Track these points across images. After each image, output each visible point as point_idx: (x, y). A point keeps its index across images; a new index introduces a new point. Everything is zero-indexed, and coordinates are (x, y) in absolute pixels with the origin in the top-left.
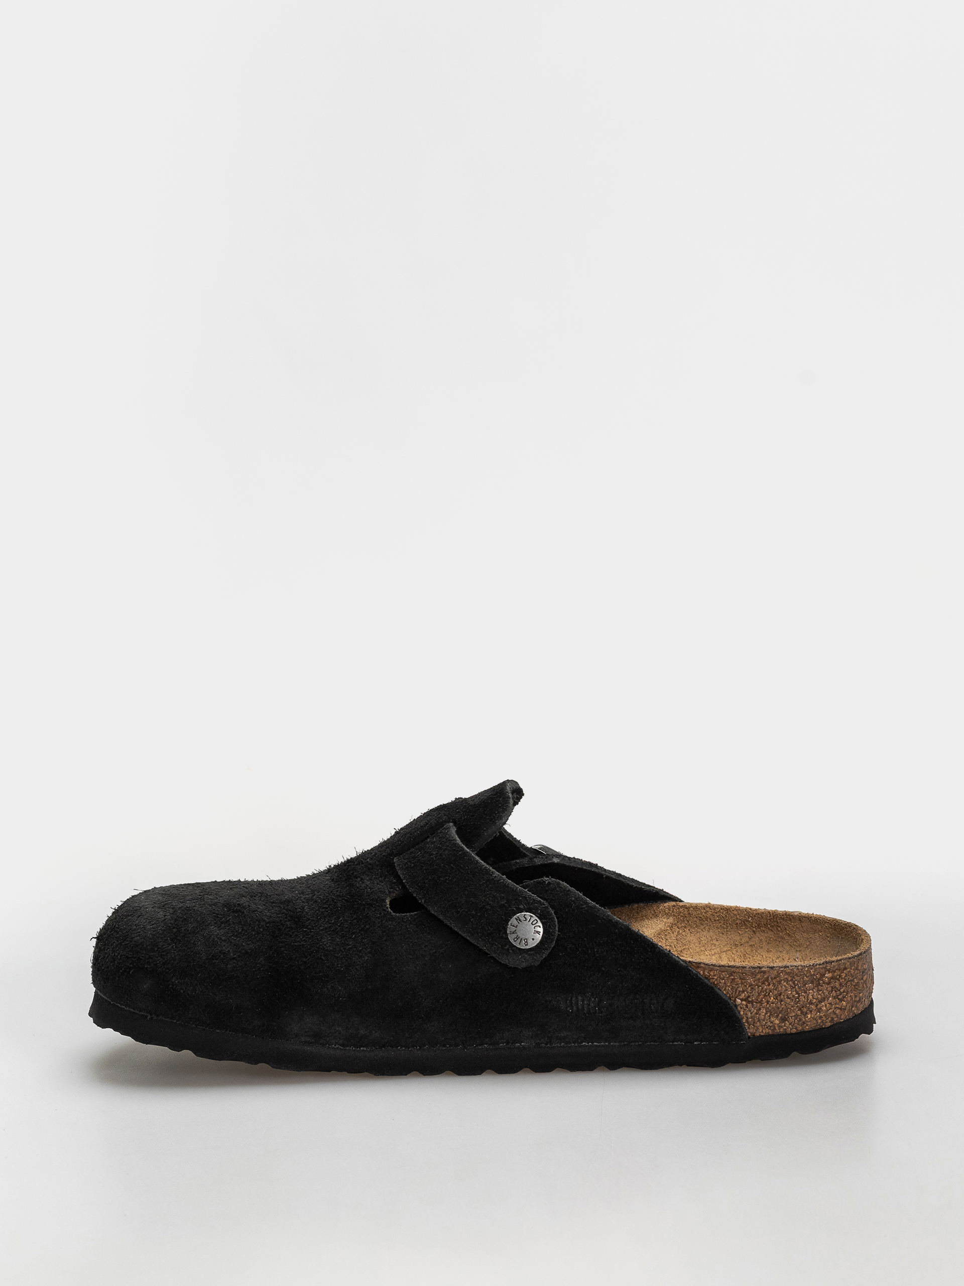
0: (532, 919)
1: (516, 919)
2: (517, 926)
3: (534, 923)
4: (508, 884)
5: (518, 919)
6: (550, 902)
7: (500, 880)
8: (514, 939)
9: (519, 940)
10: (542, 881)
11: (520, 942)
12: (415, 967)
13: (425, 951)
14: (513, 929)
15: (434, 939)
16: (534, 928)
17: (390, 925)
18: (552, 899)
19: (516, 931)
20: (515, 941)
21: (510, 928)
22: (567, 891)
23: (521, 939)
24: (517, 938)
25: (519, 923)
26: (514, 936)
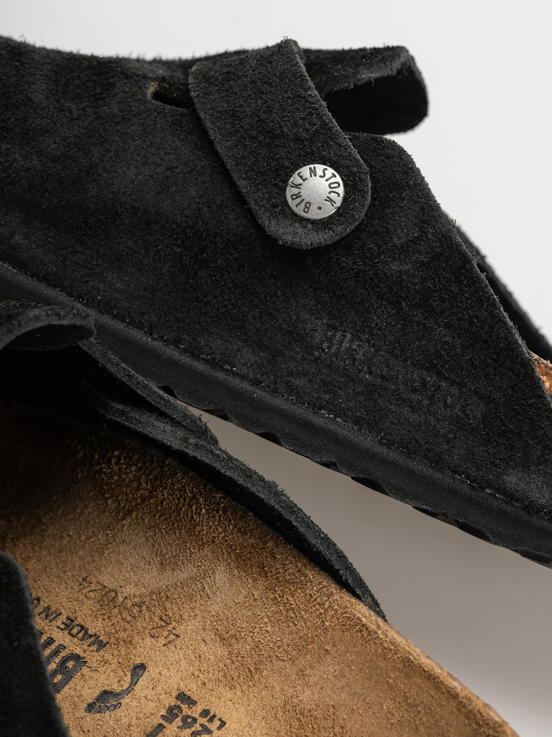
0: (333, 180)
1: (310, 168)
2: (306, 179)
3: (332, 186)
4: (324, 115)
5: (313, 172)
6: (375, 173)
7: (314, 104)
8: (292, 196)
9: (298, 200)
10: (379, 140)
11: (299, 204)
12: (136, 175)
13: (161, 159)
14: (299, 181)
15: (183, 149)
16: (329, 193)
17: (135, 107)
18: (380, 170)
19: (301, 185)
20: (293, 199)
21: (294, 178)
22: (408, 168)
23: (303, 200)
24: (298, 196)
25: (311, 176)
26: (295, 191)
